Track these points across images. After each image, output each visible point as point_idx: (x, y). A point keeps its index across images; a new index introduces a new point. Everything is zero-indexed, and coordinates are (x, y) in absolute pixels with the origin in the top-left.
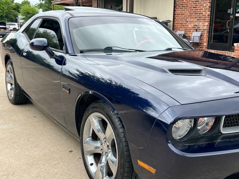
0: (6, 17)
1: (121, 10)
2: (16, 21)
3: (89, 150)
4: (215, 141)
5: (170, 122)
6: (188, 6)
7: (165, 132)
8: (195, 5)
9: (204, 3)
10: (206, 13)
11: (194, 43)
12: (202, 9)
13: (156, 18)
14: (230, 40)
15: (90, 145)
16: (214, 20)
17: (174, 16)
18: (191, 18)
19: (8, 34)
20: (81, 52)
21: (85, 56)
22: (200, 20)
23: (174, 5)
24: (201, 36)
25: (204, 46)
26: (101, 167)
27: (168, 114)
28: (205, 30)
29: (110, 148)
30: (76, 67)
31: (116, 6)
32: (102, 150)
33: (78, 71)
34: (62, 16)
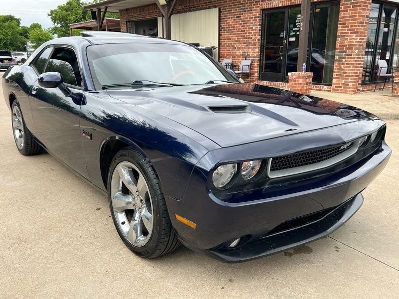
0: (11, 44)
1: (155, 35)
2: (25, 50)
3: (119, 206)
4: (262, 187)
5: (210, 168)
6: (235, 29)
7: (205, 180)
8: (243, 29)
9: (253, 25)
10: (256, 38)
11: (243, 73)
12: (252, 33)
13: (197, 45)
14: (284, 68)
15: (121, 201)
16: (265, 45)
17: (219, 42)
18: (238, 43)
19: (12, 67)
20: (104, 88)
21: (108, 93)
22: (250, 45)
23: (219, 28)
24: (251, 64)
25: (255, 76)
26: (135, 225)
27: (207, 158)
28: (256, 57)
29: (144, 202)
30: (102, 108)
31: (150, 29)
32: (134, 205)
33: (104, 112)
34: (78, 43)
